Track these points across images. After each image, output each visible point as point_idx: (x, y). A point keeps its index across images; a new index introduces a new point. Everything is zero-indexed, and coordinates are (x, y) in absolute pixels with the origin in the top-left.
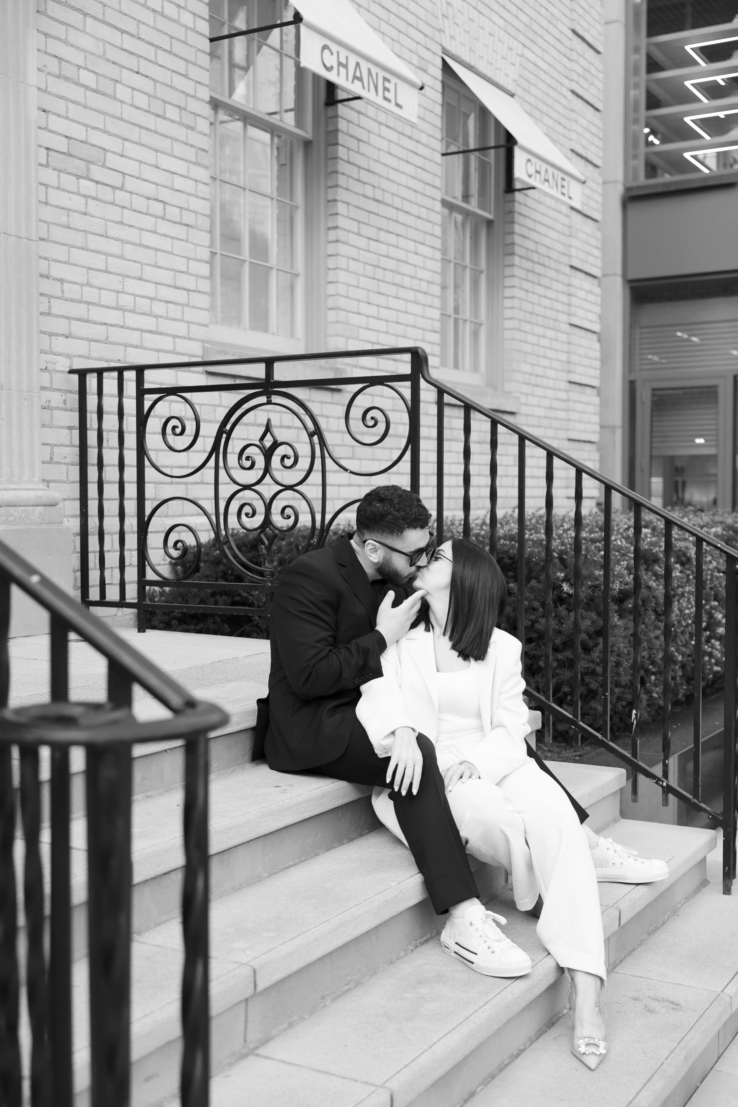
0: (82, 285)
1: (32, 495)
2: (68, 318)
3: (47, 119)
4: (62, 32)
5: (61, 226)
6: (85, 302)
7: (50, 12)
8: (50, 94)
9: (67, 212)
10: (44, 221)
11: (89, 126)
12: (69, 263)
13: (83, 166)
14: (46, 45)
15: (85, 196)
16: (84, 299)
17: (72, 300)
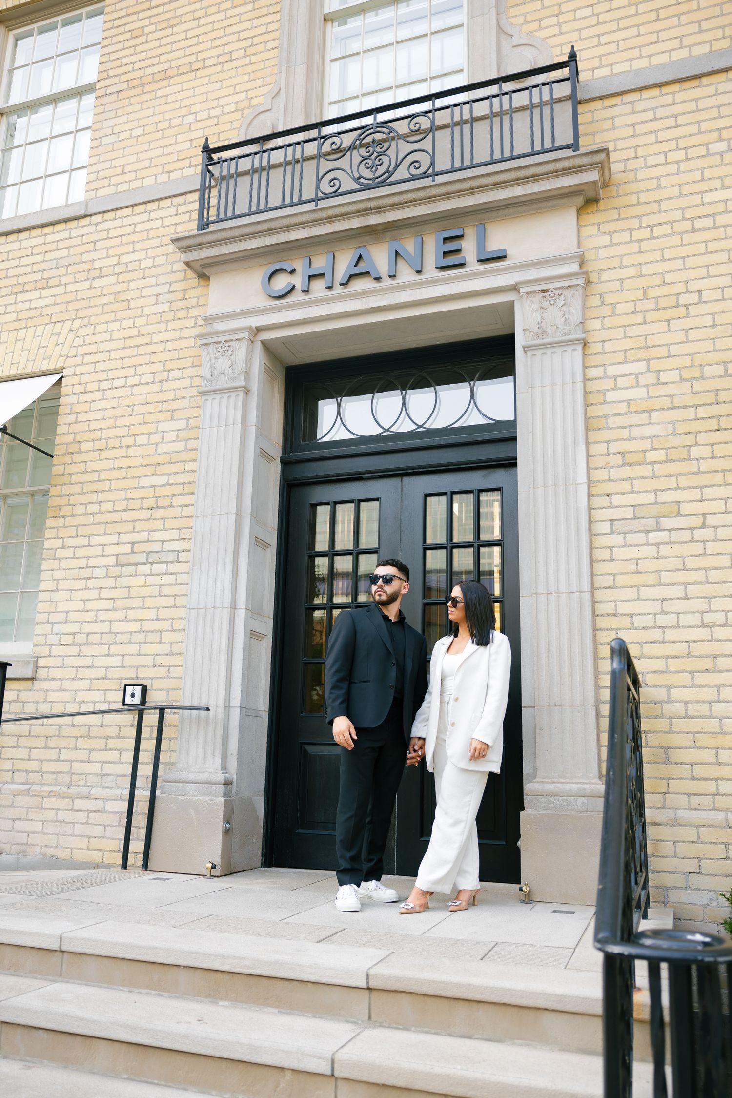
0: (655, 615)
1: (575, 786)
2: (639, 643)
3: (610, 499)
4: (625, 433)
5: (628, 573)
6: (660, 627)
7: (611, 425)
8: (613, 481)
9: (635, 562)
10: (609, 574)
11: (658, 490)
12: (638, 600)
13: (652, 522)
14: (608, 449)
15: (655, 544)
16: (659, 624)
17: (643, 628)
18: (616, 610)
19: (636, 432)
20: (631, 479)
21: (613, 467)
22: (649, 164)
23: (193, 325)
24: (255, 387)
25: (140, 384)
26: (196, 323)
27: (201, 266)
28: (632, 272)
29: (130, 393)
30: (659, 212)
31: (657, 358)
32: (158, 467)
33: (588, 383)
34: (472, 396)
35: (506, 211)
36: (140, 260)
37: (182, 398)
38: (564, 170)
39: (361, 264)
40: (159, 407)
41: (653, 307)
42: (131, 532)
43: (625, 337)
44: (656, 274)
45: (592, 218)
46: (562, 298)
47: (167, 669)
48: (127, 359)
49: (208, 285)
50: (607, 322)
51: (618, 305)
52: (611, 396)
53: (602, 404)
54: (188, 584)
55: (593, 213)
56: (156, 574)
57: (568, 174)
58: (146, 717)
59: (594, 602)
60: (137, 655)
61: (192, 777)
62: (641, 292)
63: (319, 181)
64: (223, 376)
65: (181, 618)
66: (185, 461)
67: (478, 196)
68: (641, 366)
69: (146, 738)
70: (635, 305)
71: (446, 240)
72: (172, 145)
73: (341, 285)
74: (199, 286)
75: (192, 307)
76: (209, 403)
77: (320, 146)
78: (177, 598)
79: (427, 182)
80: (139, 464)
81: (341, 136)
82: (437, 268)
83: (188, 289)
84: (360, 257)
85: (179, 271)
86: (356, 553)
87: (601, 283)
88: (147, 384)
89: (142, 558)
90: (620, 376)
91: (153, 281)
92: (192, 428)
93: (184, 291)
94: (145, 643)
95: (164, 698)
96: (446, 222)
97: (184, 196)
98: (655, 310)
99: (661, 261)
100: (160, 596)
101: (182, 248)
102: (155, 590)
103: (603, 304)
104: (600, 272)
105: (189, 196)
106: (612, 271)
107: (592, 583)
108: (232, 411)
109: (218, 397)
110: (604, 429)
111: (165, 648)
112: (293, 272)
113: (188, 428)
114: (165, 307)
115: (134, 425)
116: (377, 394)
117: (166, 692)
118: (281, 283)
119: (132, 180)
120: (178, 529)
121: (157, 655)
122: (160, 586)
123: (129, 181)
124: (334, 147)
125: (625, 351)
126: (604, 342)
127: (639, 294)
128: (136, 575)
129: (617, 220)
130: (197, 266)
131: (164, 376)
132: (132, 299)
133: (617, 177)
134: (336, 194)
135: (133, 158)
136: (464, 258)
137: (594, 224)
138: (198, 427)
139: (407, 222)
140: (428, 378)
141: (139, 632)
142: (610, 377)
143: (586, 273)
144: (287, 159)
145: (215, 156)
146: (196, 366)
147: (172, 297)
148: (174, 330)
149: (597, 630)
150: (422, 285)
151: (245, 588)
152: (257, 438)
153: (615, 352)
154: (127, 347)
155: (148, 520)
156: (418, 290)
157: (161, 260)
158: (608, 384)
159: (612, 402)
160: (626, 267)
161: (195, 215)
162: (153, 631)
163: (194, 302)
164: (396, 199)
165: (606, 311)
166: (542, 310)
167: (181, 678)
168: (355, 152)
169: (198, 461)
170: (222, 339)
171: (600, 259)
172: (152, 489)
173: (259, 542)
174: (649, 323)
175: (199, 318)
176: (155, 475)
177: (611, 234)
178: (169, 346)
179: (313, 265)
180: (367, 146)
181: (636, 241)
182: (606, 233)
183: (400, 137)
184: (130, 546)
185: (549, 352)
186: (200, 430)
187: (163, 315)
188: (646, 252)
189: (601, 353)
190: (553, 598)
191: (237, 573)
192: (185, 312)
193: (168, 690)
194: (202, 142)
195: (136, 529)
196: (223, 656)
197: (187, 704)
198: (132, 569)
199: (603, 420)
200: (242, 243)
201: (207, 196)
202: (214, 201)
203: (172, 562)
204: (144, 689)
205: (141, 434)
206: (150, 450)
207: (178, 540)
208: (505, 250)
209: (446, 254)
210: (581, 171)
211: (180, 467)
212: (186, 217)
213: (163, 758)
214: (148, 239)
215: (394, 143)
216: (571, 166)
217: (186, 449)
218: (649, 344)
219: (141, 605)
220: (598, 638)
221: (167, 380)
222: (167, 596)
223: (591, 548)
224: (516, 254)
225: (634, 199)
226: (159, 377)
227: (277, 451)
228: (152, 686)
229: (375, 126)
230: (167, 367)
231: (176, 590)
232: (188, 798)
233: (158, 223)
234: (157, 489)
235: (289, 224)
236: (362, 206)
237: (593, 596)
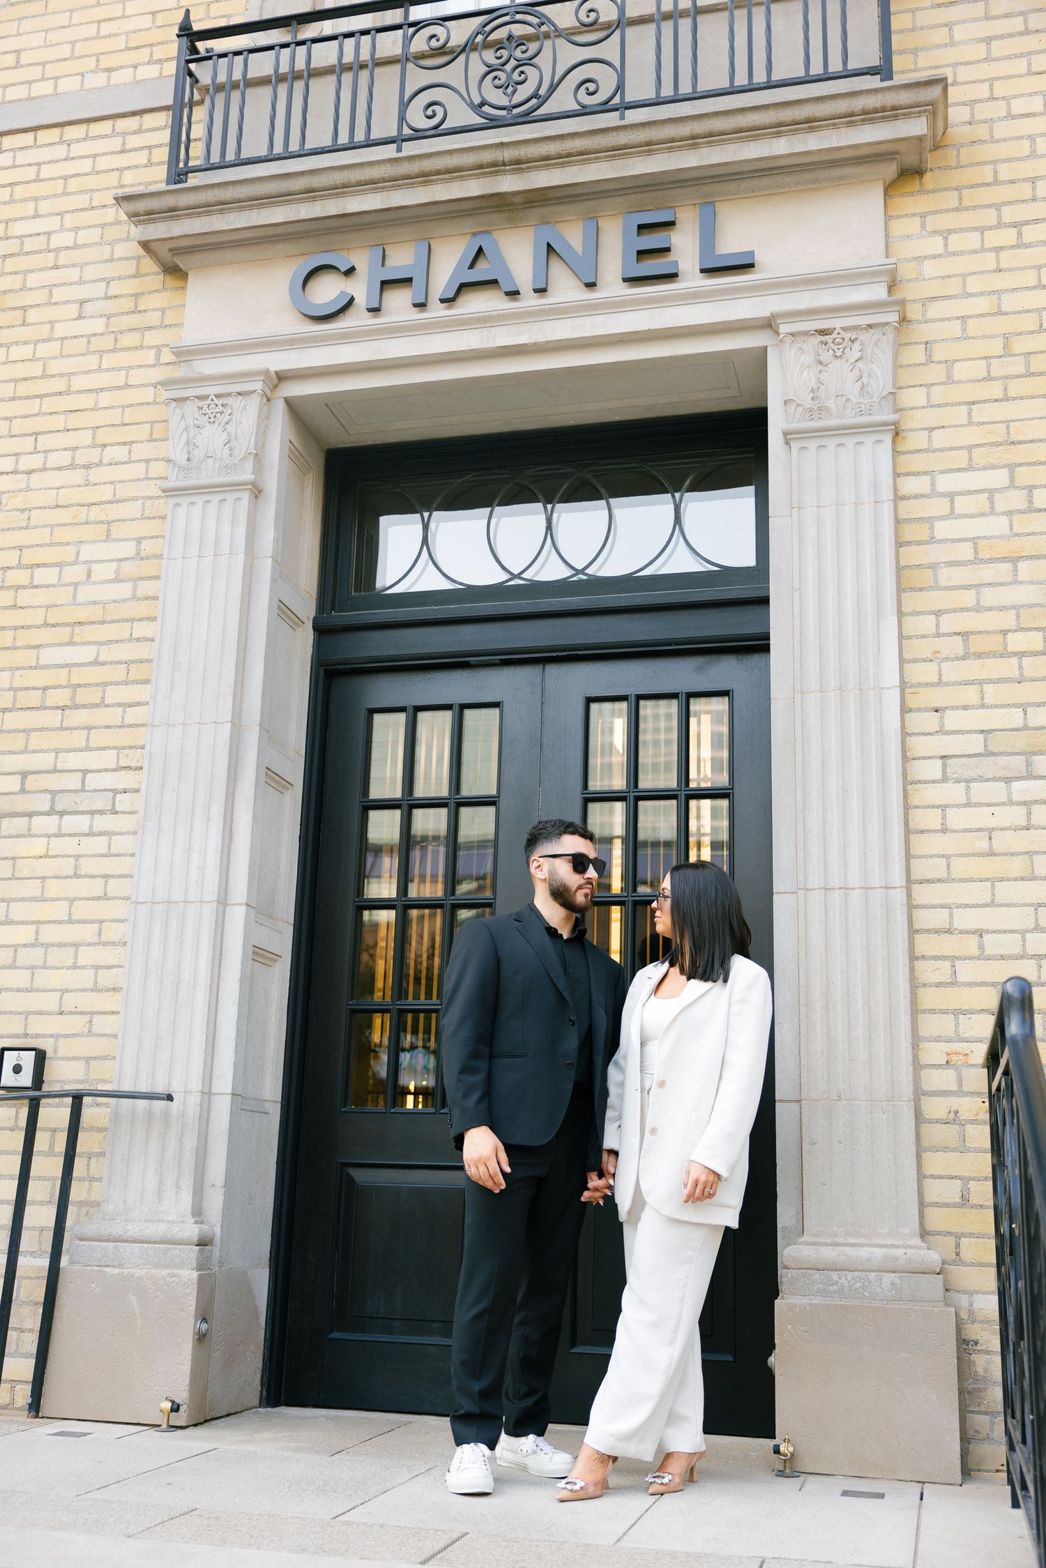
0: (1023, 933)
1: (878, 1252)
3: (942, 718)
4: (969, 598)
5: (974, 855)
6: (1033, 957)
7: (943, 583)
8: (947, 684)
9: (986, 834)
10: (939, 856)
11: (1029, 705)
12: (992, 904)
13: (1017, 763)
14: (937, 625)
15: (1025, 803)
16: (1030, 951)
17: (1002, 957)
18: (951, 923)
19: (990, 597)
20: (980, 683)
21: (947, 659)
22: (1015, 111)
23: (152, 361)
24: (272, 485)
25: (44, 469)
26: (158, 358)
27: (170, 250)
28: (983, 305)
29: (23, 485)
30: (1034, 200)
31: (1029, 464)
32: (77, 629)
33: (902, 504)
34: (678, 520)
35: (755, 182)
36: (49, 233)
37: (128, 500)
38: (865, 112)
39: (482, 265)
40: (82, 514)
41: (1022, 370)
42: (21, 752)
43: (970, 423)
44: (1027, 311)
45: (911, 203)
46: (857, 346)
47: (87, 1018)
48: (18, 421)
49: (184, 288)
50: (938, 394)
51: (957, 365)
52: (943, 529)
53: (927, 543)
54: (133, 855)
55: (912, 194)
56: (70, 835)
57: (872, 121)
58: (43, 1112)
59: (911, 907)
60: (27, 990)
61: (133, 1230)
62: (1000, 341)
63: (404, 106)
64: (210, 461)
65: (118, 921)
66: (133, 620)
67: (705, 151)
68: (999, 478)
69: (41, 1153)
70: (989, 366)
71: (642, 228)
72: (115, 19)
73: (442, 301)
74: (164, 289)
75: (150, 328)
76: (182, 511)
77: (408, 41)
78: (111, 881)
79: (610, 119)
80: (40, 621)
81: (447, 23)
82: (625, 280)
83: (143, 294)
84: (480, 250)
85: (126, 259)
86: (455, 803)
87: (926, 322)
88: (60, 469)
89: (43, 803)
90: (961, 494)
91: (74, 274)
92: (148, 558)
93: (136, 296)
94: (44, 967)
95: (80, 1075)
96: (642, 196)
97: (137, 118)
98: (1025, 376)
99: (1035, 287)
100: (76, 876)
101: (136, 215)
102: (67, 866)
103: (930, 360)
104: (926, 301)
105: (147, 117)
106: (946, 302)
107: (908, 872)
108: (226, 529)
109: (200, 500)
110: (931, 588)
111: (84, 978)
112: (350, 271)
113: (139, 557)
114: (98, 325)
115: (32, 546)
116: (498, 509)
117: (83, 1063)
118: (327, 291)
119: (35, 81)
120: (115, 748)
121: (68, 991)
122: (78, 857)
123: (29, 83)
124: (434, 43)
125: (970, 448)
126: (932, 429)
127: (996, 346)
128: (30, 835)
129: (957, 209)
130: (163, 250)
131: (94, 456)
132: (31, 306)
133: (957, 132)
134: (437, 131)
135: (37, 40)
136: (676, 263)
137: (914, 215)
138: (160, 557)
139: (570, 191)
140: (595, 482)
141: (32, 945)
142: (943, 495)
143: (902, 303)
144: (344, 61)
145: (201, 46)
146: (156, 440)
147: (111, 307)
148: (114, 369)
149: (917, 958)
150: (596, 309)
151: (247, 864)
152: (274, 580)
153: (952, 449)
154: (20, 398)
155: (56, 729)
156: (587, 319)
157: (93, 235)
158: (937, 507)
159: (946, 540)
160: (973, 295)
161: (163, 154)
162: (60, 945)
163: (155, 318)
164: (553, 148)
165: (935, 373)
166: (820, 367)
167: (115, 1036)
168: (474, 56)
169: (159, 619)
170: (211, 390)
171: (925, 279)
172: (65, 671)
173: (272, 779)
174: (1014, 399)
175: (165, 350)
176: (71, 643)
177: (946, 234)
178: (105, 399)
179: (390, 262)
180: (498, 46)
181: (991, 250)
182: (936, 232)
183: (560, 33)
184: (18, 778)
185: (831, 443)
186: (164, 562)
187: (93, 339)
188: (1009, 270)
189: (926, 451)
190: (836, 897)
191: (231, 837)
192: (137, 335)
193: (88, 1060)
194: (179, 17)
195: (31, 747)
196: (202, 996)
197: (127, 1087)
198: (20, 824)
199: (930, 573)
200: (255, 212)
201: (185, 120)
202: (198, 131)
203: (101, 812)
204: (41, 1057)
205: (44, 565)
206: (64, 595)
207: (115, 770)
208: (752, 252)
209: (642, 254)
210: (896, 117)
211: (120, 631)
212: (142, 157)
213: (76, 1192)
214: (65, 194)
215: (548, 43)
216: (878, 105)
217: (134, 597)
218: (1013, 438)
219: (38, 894)
220: (917, 974)
221: (100, 464)
222: (91, 877)
223: (907, 807)
224: (771, 264)
225: (987, 174)
226: (83, 457)
227: (307, 608)
228: (55, 1051)
229: (513, 9)
230: (101, 439)
231: (109, 866)
232: (126, 1271)
233: (86, 166)
234: (74, 670)
235: (346, 181)
236: (487, 157)
237: (909, 896)
